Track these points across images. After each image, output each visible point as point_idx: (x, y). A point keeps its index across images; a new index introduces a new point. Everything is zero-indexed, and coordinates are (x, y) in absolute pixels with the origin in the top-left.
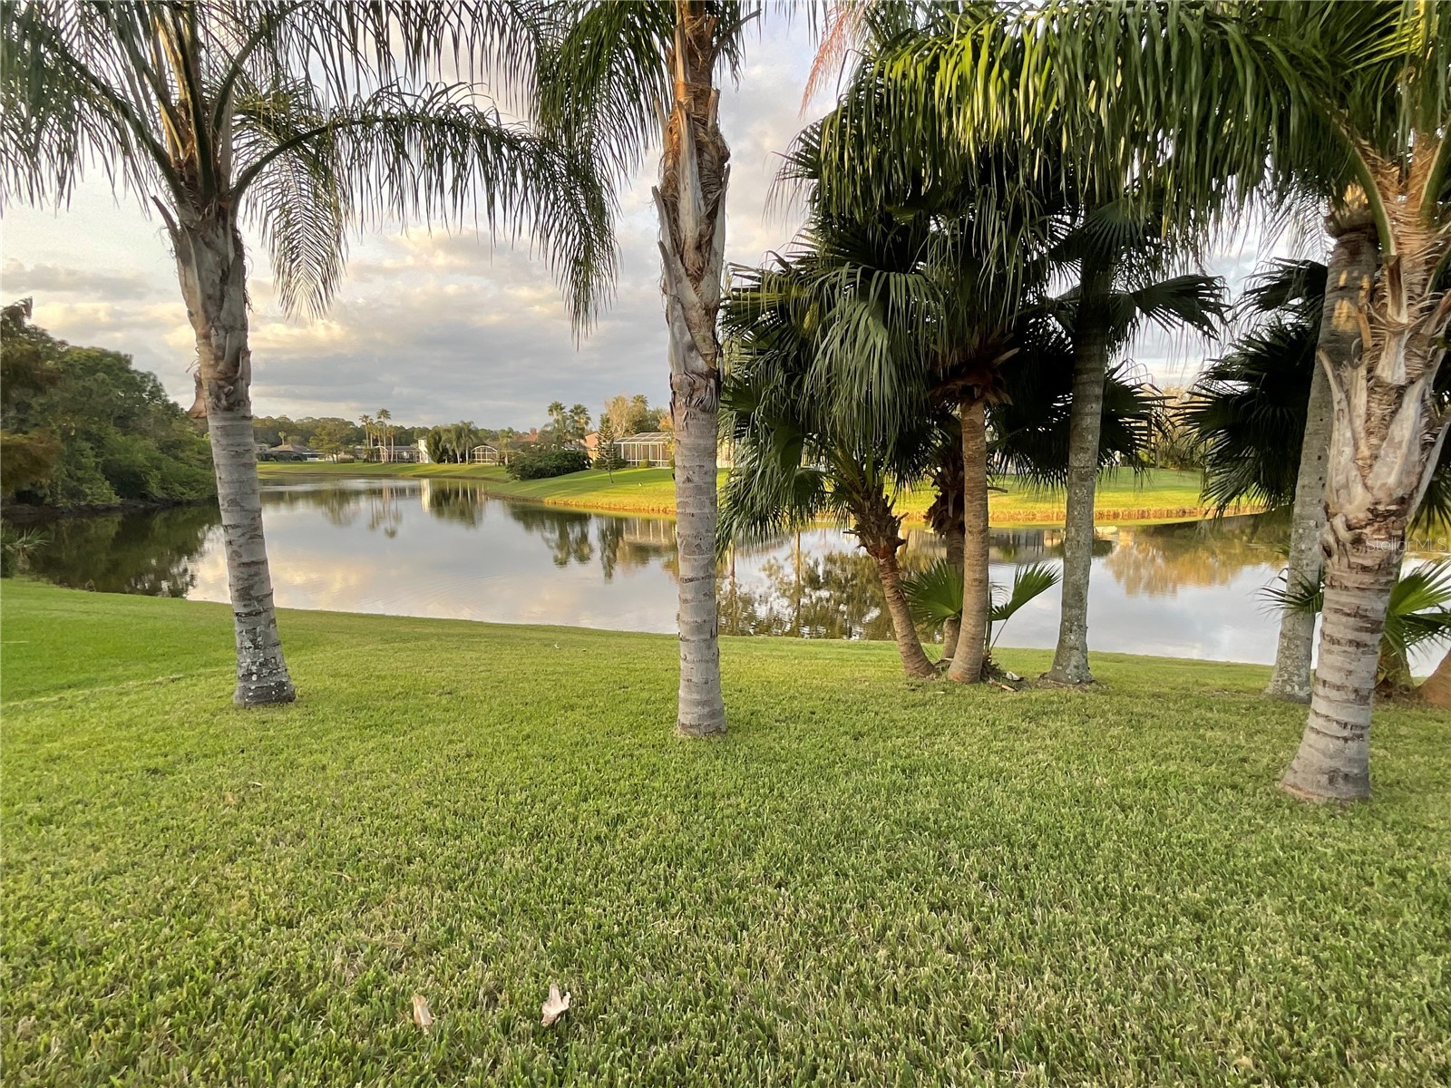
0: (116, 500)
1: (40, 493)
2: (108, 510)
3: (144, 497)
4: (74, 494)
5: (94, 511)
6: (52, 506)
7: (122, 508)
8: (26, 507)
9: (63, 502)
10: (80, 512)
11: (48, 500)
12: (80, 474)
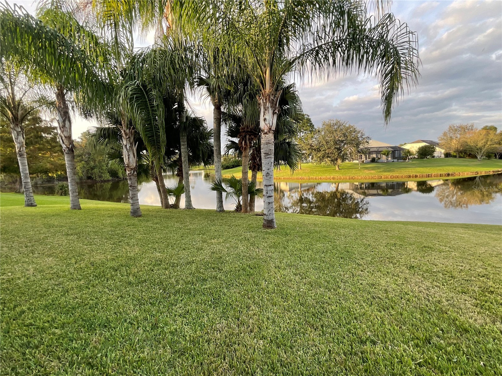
0: (110, 178)
1: (93, 177)
2: (108, 181)
3: (118, 177)
4: (100, 177)
5: (105, 181)
6: (95, 180)
7: (112, 180)
8: (89, 181)
9: (98, 179)
10: (102, 181)
11: (94, 178)
12: (102, 171)
